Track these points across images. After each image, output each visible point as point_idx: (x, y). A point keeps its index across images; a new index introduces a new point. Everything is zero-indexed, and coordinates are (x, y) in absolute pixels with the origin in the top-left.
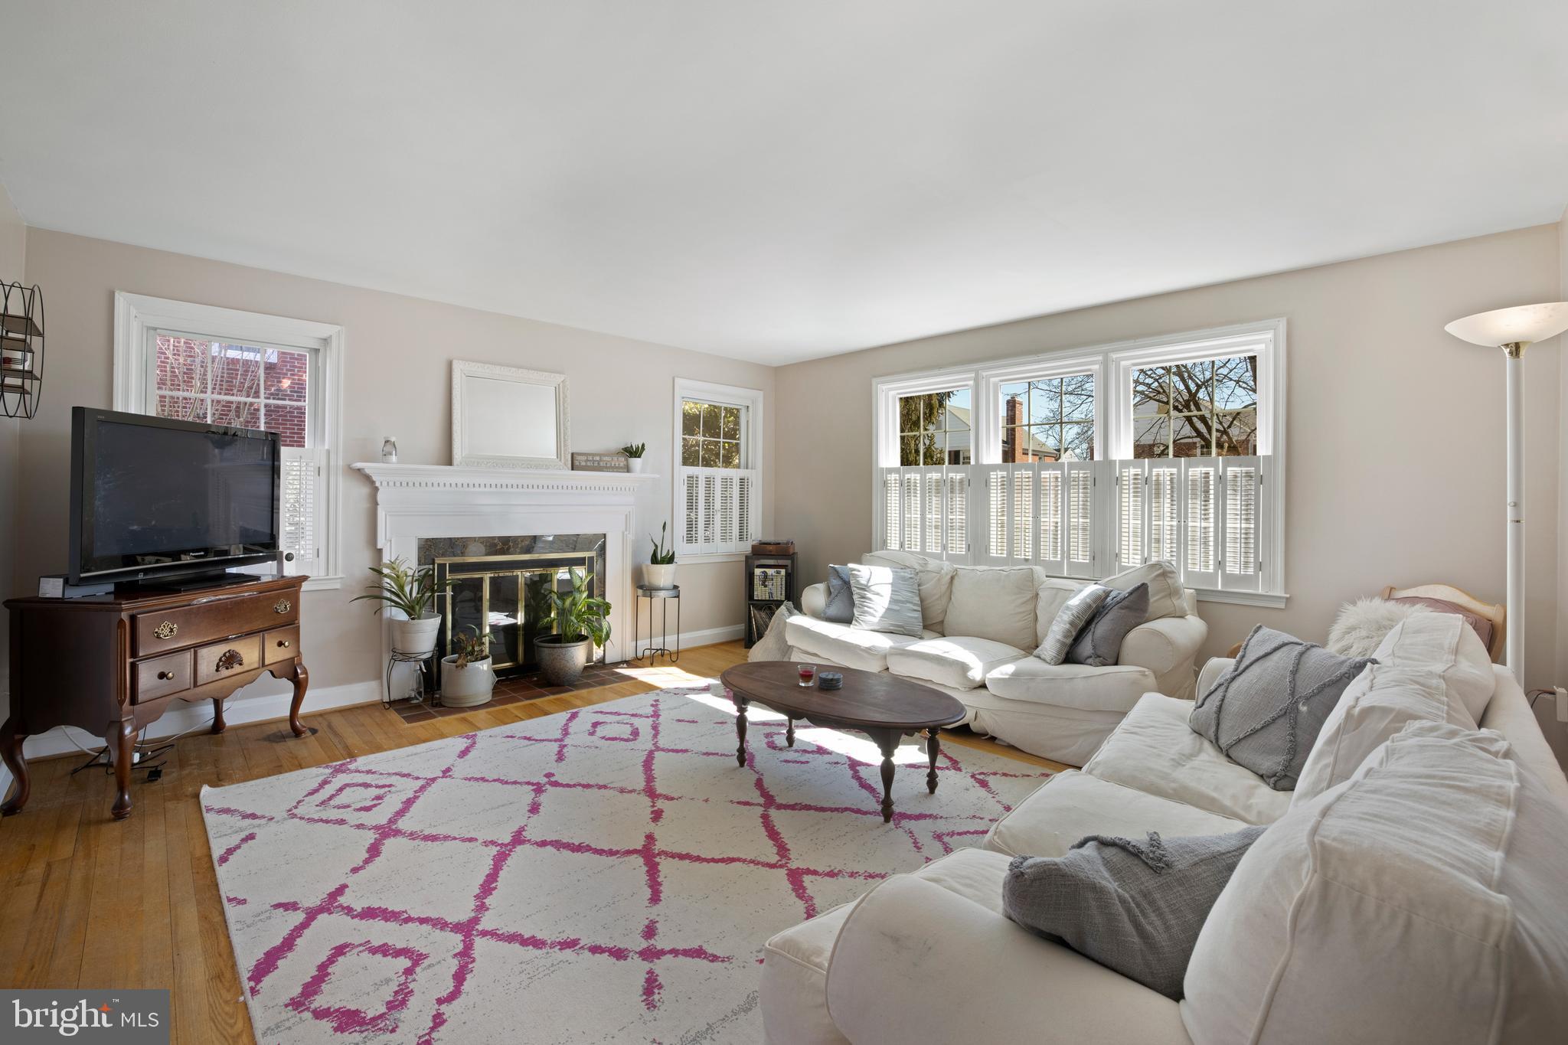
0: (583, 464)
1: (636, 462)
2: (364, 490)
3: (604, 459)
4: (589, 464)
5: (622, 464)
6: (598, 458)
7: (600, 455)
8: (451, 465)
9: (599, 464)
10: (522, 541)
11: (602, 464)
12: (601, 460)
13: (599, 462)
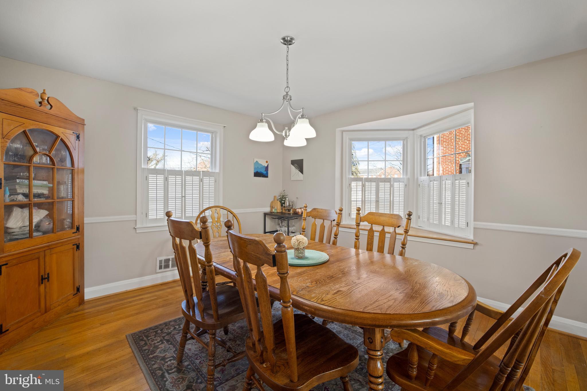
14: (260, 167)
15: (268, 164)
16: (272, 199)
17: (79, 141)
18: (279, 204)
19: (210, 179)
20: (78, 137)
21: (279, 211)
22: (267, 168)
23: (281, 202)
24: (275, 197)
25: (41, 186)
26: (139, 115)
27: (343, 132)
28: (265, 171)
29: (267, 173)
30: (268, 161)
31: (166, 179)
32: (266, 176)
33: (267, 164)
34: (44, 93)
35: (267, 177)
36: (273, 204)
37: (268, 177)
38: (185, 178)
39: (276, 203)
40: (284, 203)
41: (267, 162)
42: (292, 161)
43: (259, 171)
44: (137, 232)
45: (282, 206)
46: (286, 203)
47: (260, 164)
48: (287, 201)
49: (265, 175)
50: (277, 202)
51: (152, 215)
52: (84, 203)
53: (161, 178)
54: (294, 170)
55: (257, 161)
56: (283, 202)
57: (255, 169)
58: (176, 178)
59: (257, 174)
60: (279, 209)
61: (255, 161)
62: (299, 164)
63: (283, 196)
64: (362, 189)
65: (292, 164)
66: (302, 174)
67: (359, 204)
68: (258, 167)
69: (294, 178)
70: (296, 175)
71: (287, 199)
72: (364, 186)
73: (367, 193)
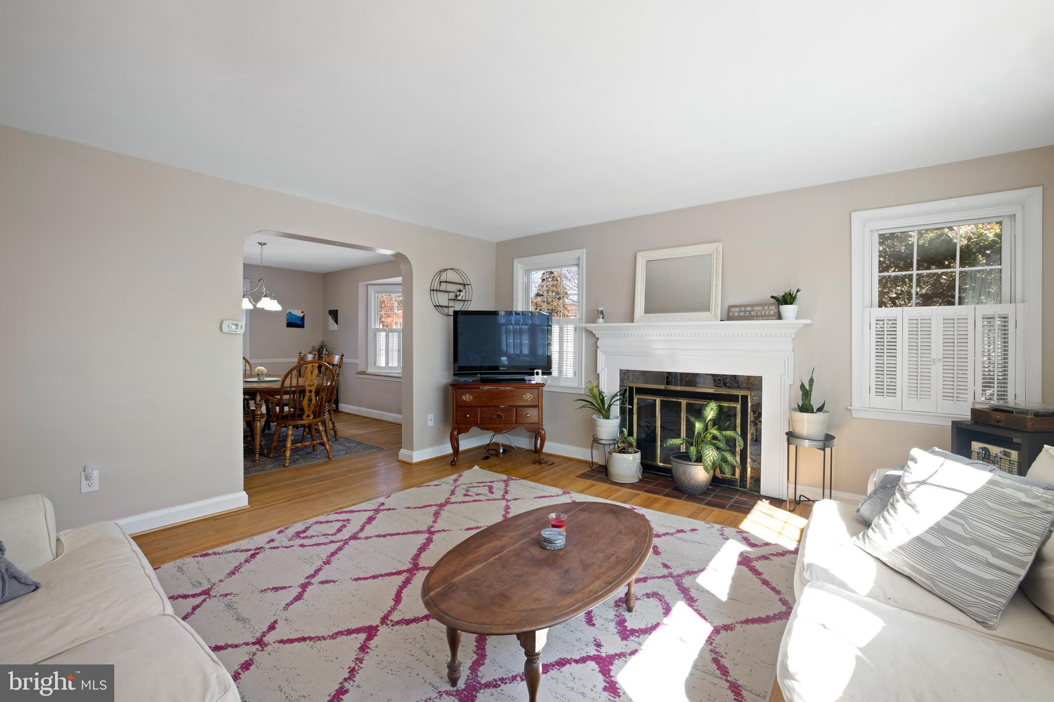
0: (736, 314)
1: (786, 309)
2: (593, 340)
3: (756, 308)
4: (741, 314)
5: (772, 313)
6: (749, 309)
7: (752, 306)
8: (633, 322)
9: (750, 313)
10: (686, 377)
11: (752, 313)
12: (752, 310)
13: (750, 312)
14: (293, 317)
22: (303, 319)
24: (313, 347)
27: (368, 285)
28: (300, 321)
29: (303, 323)
30: (304, 311)
35: (303, 327)
40: (321, 354)
41: (302, 312)
42: (329, 311)
43: (293, 322)
45: (319, 355)
47: (293, 314)
49: (301, 325)
54: (331, 320)
55: (291, 312)
56: (320, 352)
57: (287, 319)
59: (290, 325)
61: (288, 312)
62: (334, 314)
63: (322, 346)
64: (386, 339)
65: (330, 314)
66: (337, 324)
67: (383, 352)
68: (291, 318)
69: (330, 329)
70: (333, 326)
71: (325, 349)
72: (387, 336)
73: (390, 341)
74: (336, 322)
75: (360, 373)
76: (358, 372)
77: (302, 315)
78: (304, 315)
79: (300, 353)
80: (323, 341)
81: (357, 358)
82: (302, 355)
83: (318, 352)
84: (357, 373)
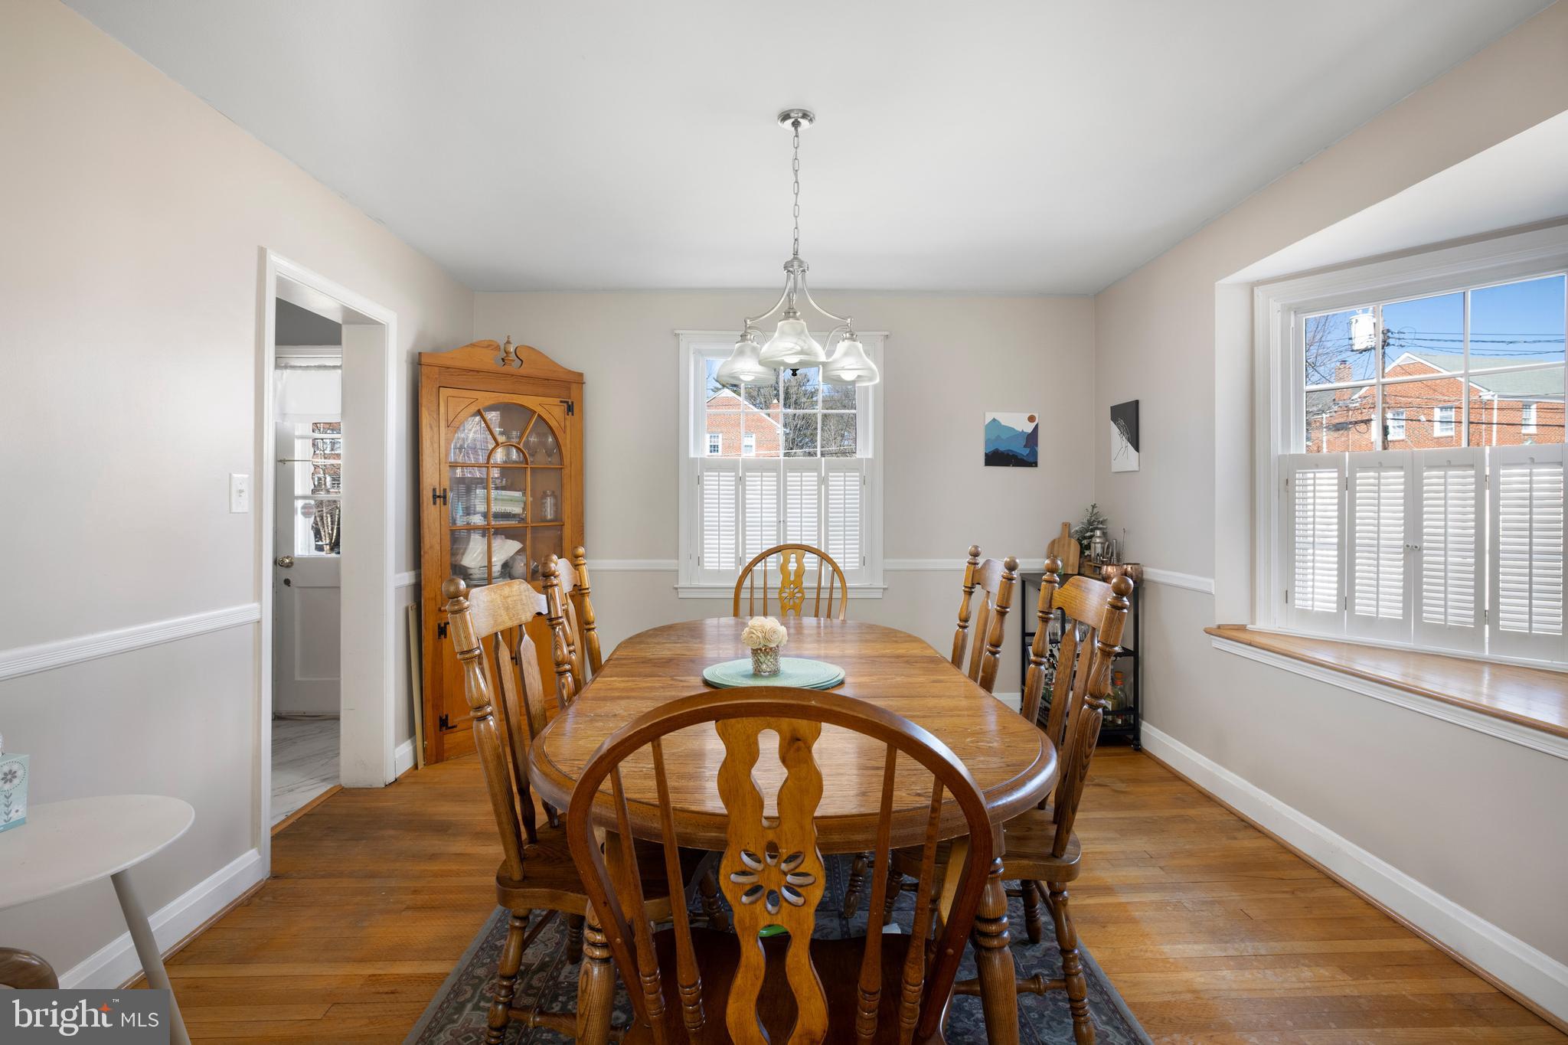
14: (1004, 437)
15: (1035, 423)
16: (1055, 533)
17: (573, 415)
18: (1074, 548)
19: (845, 477)
20: (570, 409)
21: (1073, 571)
22: (1032, 438)
23: (1081, 545)
24: (1066, 526)
25: (511, 501)
26: (683, 345)
27: (1252, 286)
28: (1025, 446)
29: (1034, 453)
30: (1036, 415)
31: (740, 480)
32: (1031, 460)
33: (1033, 425)
34: (508, 342)
35: (1034, 464)
36: (1056, 549)
37: (1036, 466)
38: (785, 477)
39: (1064, 545)
40: (1088, 547)
41: (1031, 419)
42: (1113, 409)
43: (1002, 449)
44: (680, 596)
45: (1082, 553)
46: (1093, 545)
47: (1004, 426)
48: (1098, 540)
49: (1025, 458)
50: (1069, 544)
51: (710, 562)
52: (583, 530)
53: (728, 480)
54: (1116, 437)
55: (994, 420)
56: (1085, 542)
57: (987, 442)
58: (762, 476)
59: (996, 458)
60: (1073, 565)
61: (988, 420)
62: (1128, 417)
63: (1090, 523)
64: (1341, 498)
65: (1114, 419)
66: (1137, 449)
67: (1328, 557)
68: (998, 437)
69: (1117, 466)
70: (1123, 455)
71: (1098, 533)
72: (1347, 485)
73: (1363, 513)
74: (1136, 444)
75: (1220, 631)
76: (1214, 625)
77: (1029, 428)
78: (1036, 427)
79: (975, 555)
80: (1094, 507)
81: (1210, 573)
82: (981, 560)
83: (1079, 541)
84: (1208, 632)
